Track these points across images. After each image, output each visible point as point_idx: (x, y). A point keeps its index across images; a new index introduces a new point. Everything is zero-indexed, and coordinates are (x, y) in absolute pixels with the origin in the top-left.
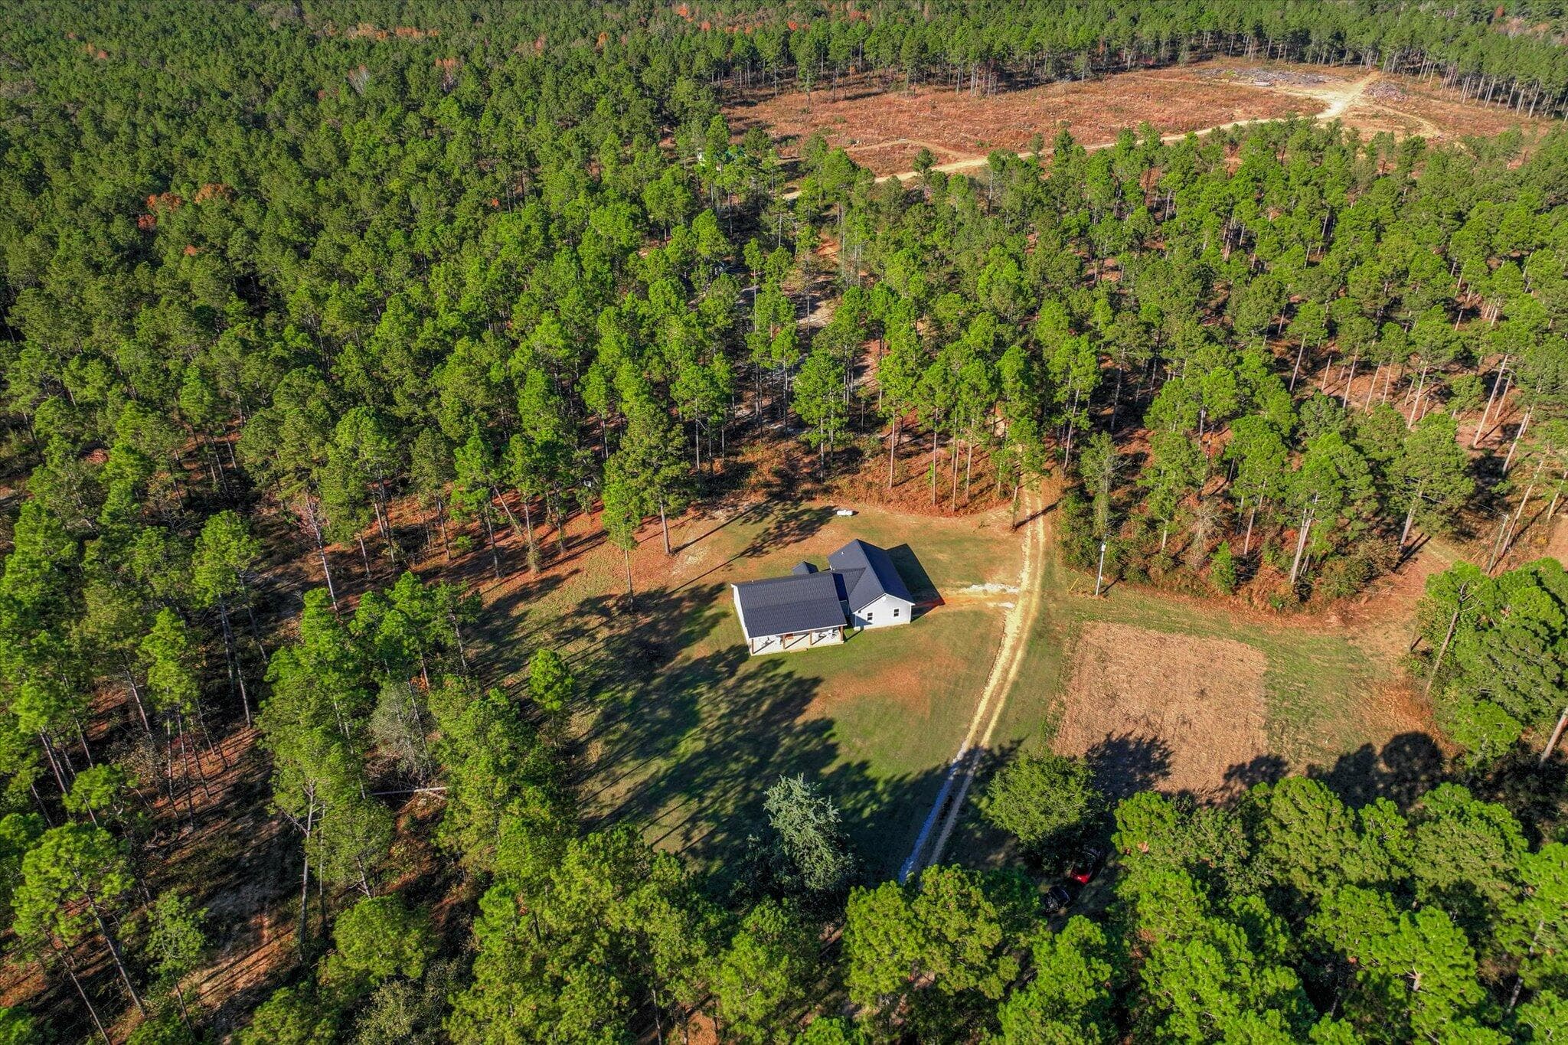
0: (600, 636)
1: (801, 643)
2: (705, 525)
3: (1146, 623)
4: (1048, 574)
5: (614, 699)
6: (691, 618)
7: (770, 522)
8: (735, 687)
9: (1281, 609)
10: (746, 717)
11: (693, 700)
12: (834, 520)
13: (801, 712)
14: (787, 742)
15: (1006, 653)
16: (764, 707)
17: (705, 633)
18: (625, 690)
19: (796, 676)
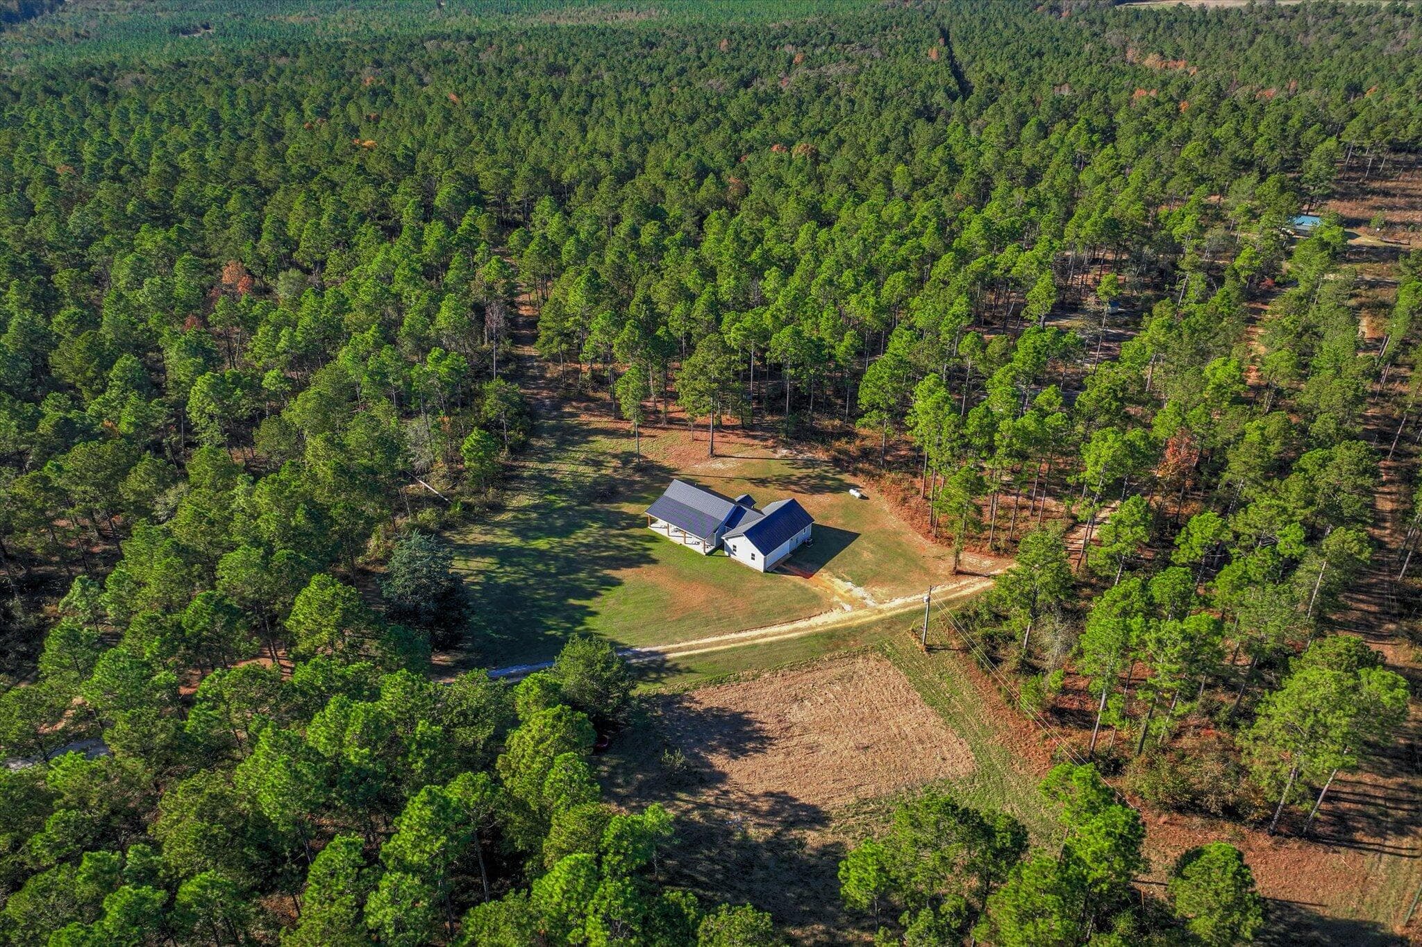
0: (602, 471)
1: (679, 538)
2: (769, 453)
3: (924, 685)
4: (919, 612)
7: (802, 473)
8: (614, 536)
10: (588, 551)
12: (844, 494)
13: (617, 568)
14: (582, 575)
15: (787, 627)
16: (605, 554)
18: (564, 501)
19: (649, 552)
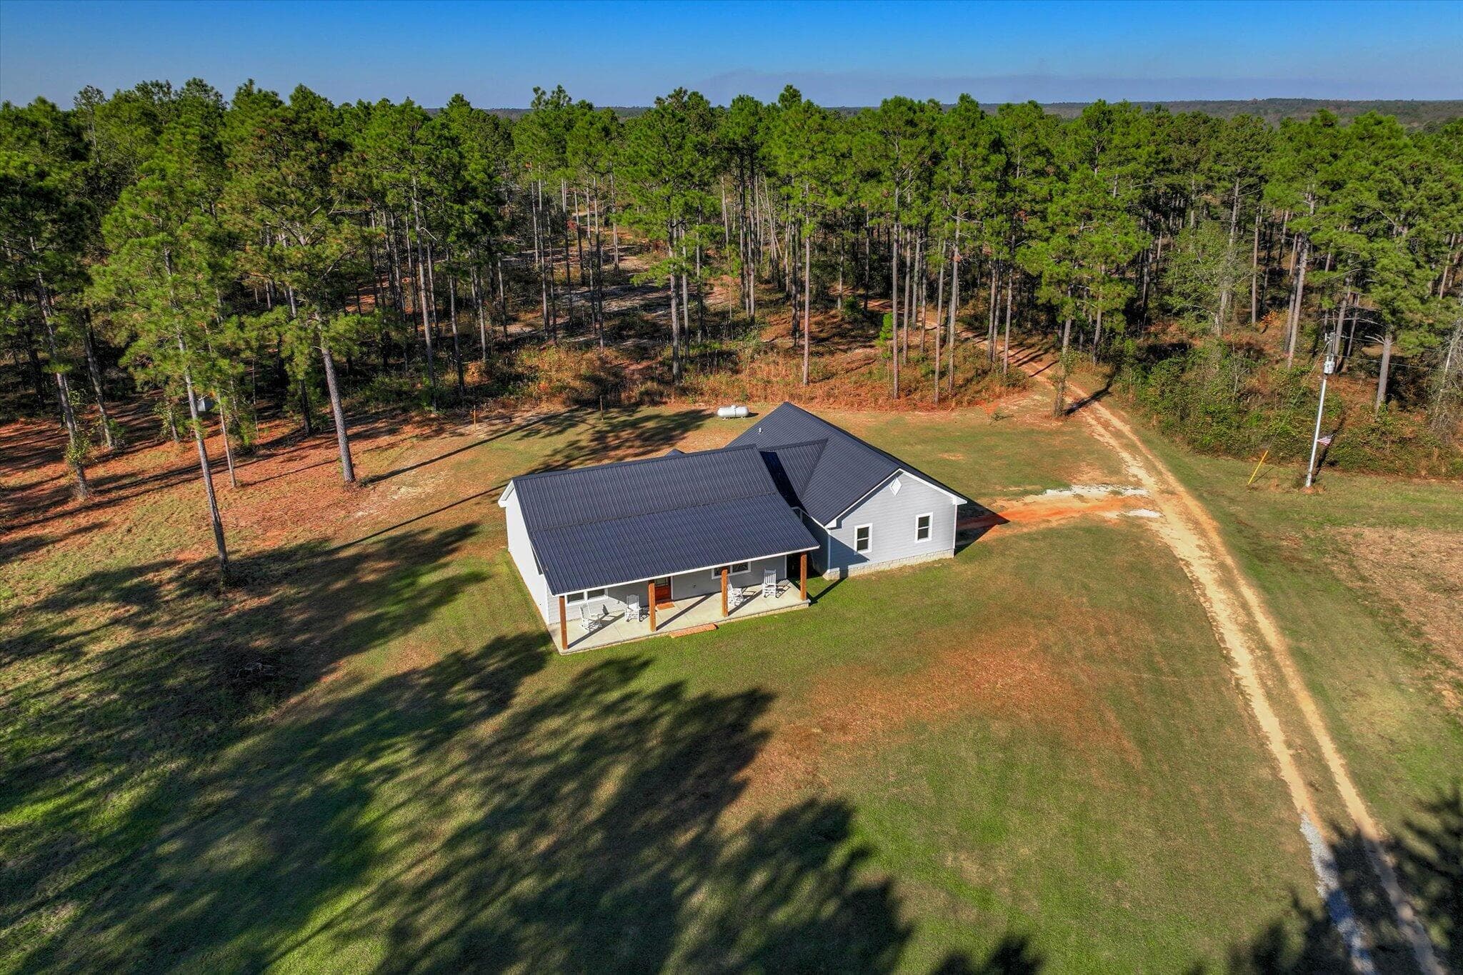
0: (95, 649)
1: (697, 613)
2: (444, 443)
5: (58, 819)
6: (379, 591)
8: (508, 741)
10: (543, 827)
11: (359, 795)
12: (709, 424)
13: (731, 796)
14: (707, 900)
16: (608, 789)
17: (419, 616)
18: (115, 785)
19: (693, 692)
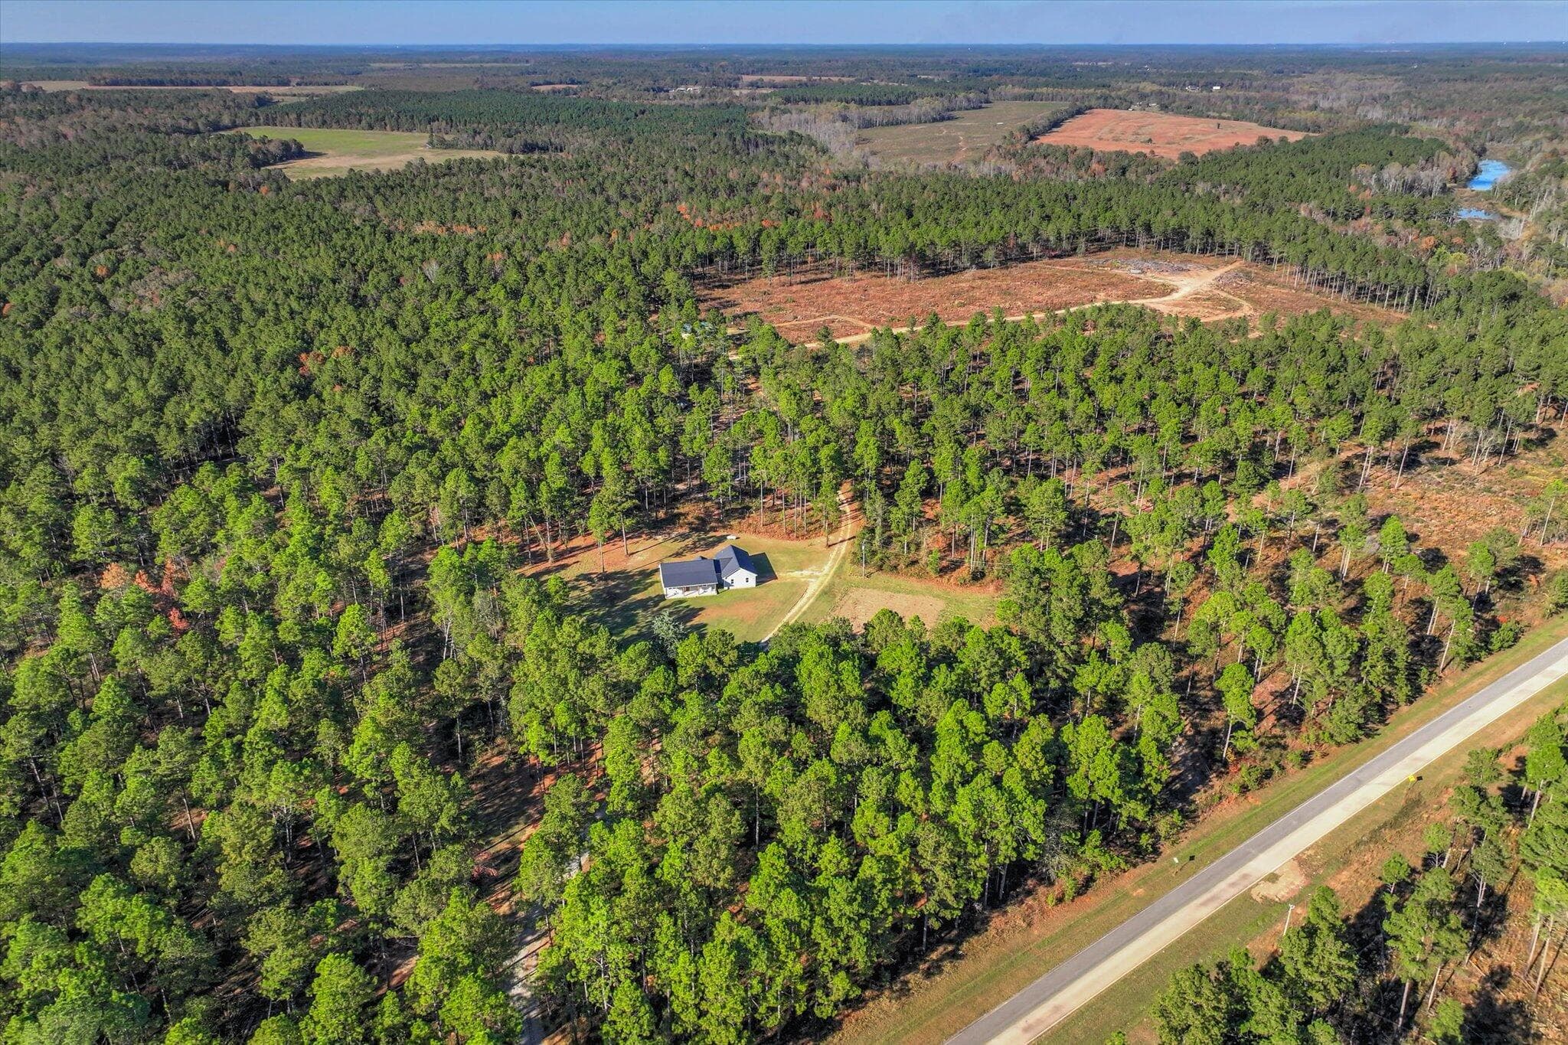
0: (587, 589)
1: (692, 594)
2: (651, 542)
3: (887, 589)
4: (841, 567)
6: (639, 582)
7: (689, 542)
8: (658, 610)
9: (964, 584)
12: (725, 541)
13: (692, 620)
15: (804, 599)
17: (643, 589)
19: (690, 607)
